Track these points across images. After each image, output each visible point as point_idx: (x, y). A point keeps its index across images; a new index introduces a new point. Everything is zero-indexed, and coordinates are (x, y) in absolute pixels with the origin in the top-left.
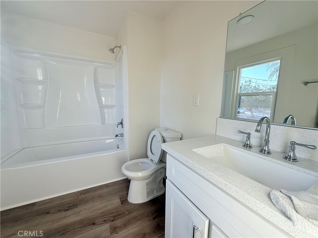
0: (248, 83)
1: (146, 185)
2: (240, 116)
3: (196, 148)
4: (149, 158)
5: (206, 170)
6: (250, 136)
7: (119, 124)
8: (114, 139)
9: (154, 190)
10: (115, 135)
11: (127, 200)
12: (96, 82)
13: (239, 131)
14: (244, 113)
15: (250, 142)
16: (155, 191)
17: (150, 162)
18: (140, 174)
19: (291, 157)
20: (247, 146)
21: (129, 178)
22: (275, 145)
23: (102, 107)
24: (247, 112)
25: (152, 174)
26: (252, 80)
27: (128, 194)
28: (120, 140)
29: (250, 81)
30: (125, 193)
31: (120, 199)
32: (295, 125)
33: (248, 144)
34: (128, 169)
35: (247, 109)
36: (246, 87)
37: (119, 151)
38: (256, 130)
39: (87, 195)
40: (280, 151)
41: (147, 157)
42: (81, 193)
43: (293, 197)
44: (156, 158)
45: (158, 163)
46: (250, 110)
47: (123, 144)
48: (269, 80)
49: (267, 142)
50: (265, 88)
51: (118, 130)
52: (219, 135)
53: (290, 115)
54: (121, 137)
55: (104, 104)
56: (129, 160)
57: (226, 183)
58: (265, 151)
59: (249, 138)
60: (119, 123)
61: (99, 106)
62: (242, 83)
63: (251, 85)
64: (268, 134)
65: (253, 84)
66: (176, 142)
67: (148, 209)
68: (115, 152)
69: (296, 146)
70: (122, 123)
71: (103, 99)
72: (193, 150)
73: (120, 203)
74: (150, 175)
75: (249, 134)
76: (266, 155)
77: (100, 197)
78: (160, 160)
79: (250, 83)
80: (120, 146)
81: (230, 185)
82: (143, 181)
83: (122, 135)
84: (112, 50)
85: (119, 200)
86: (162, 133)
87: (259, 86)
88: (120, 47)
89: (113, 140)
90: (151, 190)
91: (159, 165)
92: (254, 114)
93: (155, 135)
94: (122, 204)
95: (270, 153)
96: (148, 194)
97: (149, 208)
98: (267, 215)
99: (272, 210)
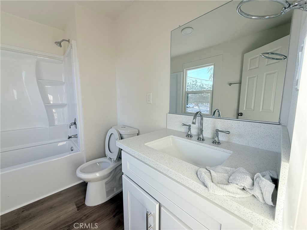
0: (195, 83)
1: (104, 184)
2: (189, 110)
3: (148, 142)
4: (108, 157)
5: (153, 160)
6: (191, 127)
7: (72, 125)
8: (67, 141)
9: (113, 188)
10: (68, 137)
11: (84, 204)
12: (39, 78)
13: (183, 124)
14: (193, 107)
15: (190, 132)
16: (115, 189)
17: (109, 161)
18: (98, 175)
19: (216, 141)
20: (189, 136)
21: (86, 181)
22: (207, 134)
23: (48, 107)
24: (195, 106)
25: (111, 172)
26: (198, 80)
27: (85, 198)
28: (74, 142)
29: (196, 81)
30: (82, 197)
31: (76, 205)
32: (220, 117)
33: (189, 135)
34: (83, 171)
35: (195, 104)
36: (194, 86)
37: (72, 154)
38: (192, 123)
39: (31, 210)
40: (211, 137)
41: (105, 156)
42: (24, 210)
43: (211, 171)
44: (114, 156)
45: (117, 161)
46: (197, 105)
47: (78, 145)
48: (210, 80)
49: (201, 131)
50: (207, 87)
51: (71, 132)
52: (169, 128)
53: (217, 109)
54: (76, 139)
55: (52, 103)
56: (85, 161)
57: (169, 169)
58: (201, 138)
59: (190, 129)
60: (72, 123)
61: (45, 106)
62: (191, 83)
63: (197, 84)
64: (202, 124)
65: (198, 84)
66: (131, 138)
67: (107, 208)
68: (69, 155)
69: (219, 132)
70: (75, 123)
71: (51, 97)
72: (146, 144)
73: (76, 209)
74: (109, 173)
75: (190, 126)
76: (201, 141)
77: (51, 208)
78: (119, 157)
79: (196, 83)
80: (74, 148)
81: (171, 170)
82: (102, 181)
83: (76, 136)
84: (59, 44)
85: (75, 207)
86: (119, 130)
87: (203, 85)
88: (69, 41)
89: (65, 143)
90: (111, 188)
91: (118, 162)
92: (200, 108)
93: (112, 134)
94: (78, 210)
95: (204, 140)
96: (108, 193)
97: (109, 207)
98: (194, 188)
99: (197, 183)
